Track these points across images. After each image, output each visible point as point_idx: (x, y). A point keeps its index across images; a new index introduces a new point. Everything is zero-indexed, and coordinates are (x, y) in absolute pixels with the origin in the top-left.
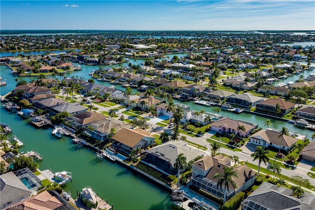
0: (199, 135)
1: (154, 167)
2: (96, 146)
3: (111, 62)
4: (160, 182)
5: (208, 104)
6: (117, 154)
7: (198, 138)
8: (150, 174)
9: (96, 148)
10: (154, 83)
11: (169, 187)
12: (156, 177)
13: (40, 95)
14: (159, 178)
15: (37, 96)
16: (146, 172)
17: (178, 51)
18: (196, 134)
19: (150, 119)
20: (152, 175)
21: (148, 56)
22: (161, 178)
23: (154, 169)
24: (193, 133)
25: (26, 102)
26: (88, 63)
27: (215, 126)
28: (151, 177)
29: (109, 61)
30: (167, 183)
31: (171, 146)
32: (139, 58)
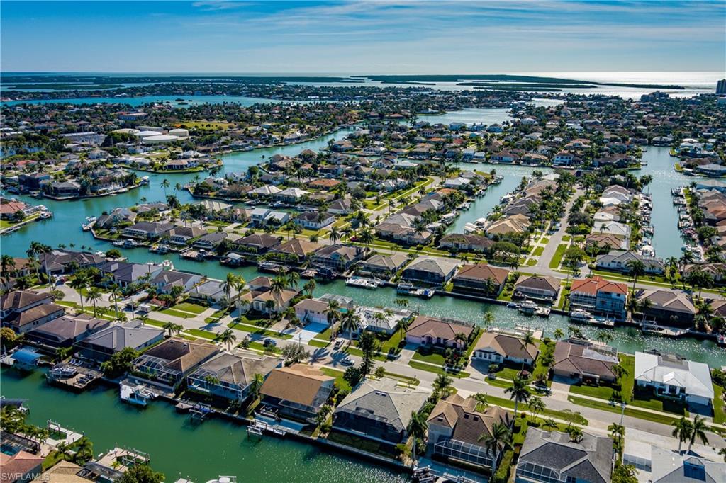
0: (392, 355)
1: (362, 434)
4: (383, 458)
5: (373, 284)
6: (281, 420)
7: (394, 362)
8: (360, 448)
9: (235, 415)
10: (253, 246)
11: (399, 464)
12: (373, 452)
13: (31, 310)
14: (377, 452)
15: (27, 315)
16: (352, 446)
17: (243, 147)
18: (387, 354)
19: (291, 334)
20: (364, 449)
21: (186, 166)
22: (380, 451)
23: (362, 438)
25: (9, 334)
26: (56, 196)
27: (414, 336)
28: (365, 453)
29: (106, 186)
30: (394, 458)
31: (379, 394)
32: (166, 171)
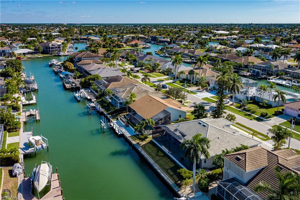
0: (261, 118)
1: (167, 151)
2: (109, 114)
3: (183, 43)
5: (289, 84)
6: (129, 126)
7: (260, 123)
8: (156, 162)
9: (108, 116)
10: (220, 58)
12: (164, 169)
13: (87, 60)
14: (166, 171)
16: (153, 158)
17: (264, 37)
18: (257, 116)
19: (196, 93)
20: (158, 164)
21: (226, 39)
22: (169, 171)
24: (253, 115)
25: (70, 65)
26: (159, 43)
27: (292, 109)
28: (156, 167)
29: (181, 41)
30: (176, 183)
31: (201, 124)
32: (215, 41)
